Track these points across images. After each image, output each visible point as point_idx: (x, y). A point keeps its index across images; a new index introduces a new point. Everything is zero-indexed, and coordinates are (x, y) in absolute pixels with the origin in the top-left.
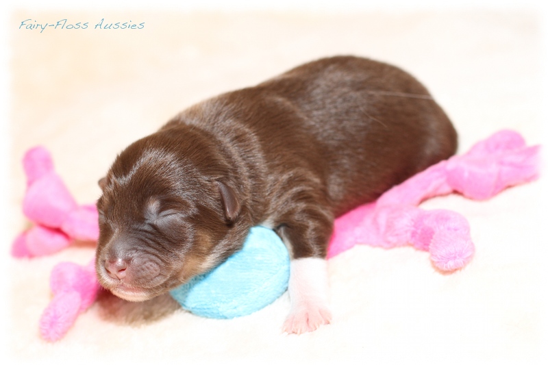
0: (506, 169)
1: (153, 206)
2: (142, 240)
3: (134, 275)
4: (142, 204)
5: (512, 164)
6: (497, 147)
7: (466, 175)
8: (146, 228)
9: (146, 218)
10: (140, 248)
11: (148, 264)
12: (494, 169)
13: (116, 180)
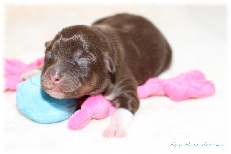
0: (191, 89)
1: (78, 53)
2: (70, 68)
3: (62, 84)
4: (74, 50)
5: (195, 87)
6: (192, 78)
7: (172, 87)
8: (73, 63)
9: (74, 58)
10: (68, 71)
11: (70, 81)
12: (185, 87)
13: (62, 38)
